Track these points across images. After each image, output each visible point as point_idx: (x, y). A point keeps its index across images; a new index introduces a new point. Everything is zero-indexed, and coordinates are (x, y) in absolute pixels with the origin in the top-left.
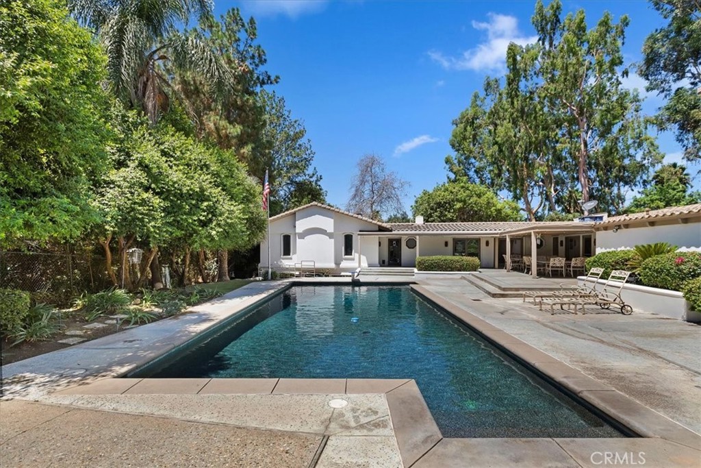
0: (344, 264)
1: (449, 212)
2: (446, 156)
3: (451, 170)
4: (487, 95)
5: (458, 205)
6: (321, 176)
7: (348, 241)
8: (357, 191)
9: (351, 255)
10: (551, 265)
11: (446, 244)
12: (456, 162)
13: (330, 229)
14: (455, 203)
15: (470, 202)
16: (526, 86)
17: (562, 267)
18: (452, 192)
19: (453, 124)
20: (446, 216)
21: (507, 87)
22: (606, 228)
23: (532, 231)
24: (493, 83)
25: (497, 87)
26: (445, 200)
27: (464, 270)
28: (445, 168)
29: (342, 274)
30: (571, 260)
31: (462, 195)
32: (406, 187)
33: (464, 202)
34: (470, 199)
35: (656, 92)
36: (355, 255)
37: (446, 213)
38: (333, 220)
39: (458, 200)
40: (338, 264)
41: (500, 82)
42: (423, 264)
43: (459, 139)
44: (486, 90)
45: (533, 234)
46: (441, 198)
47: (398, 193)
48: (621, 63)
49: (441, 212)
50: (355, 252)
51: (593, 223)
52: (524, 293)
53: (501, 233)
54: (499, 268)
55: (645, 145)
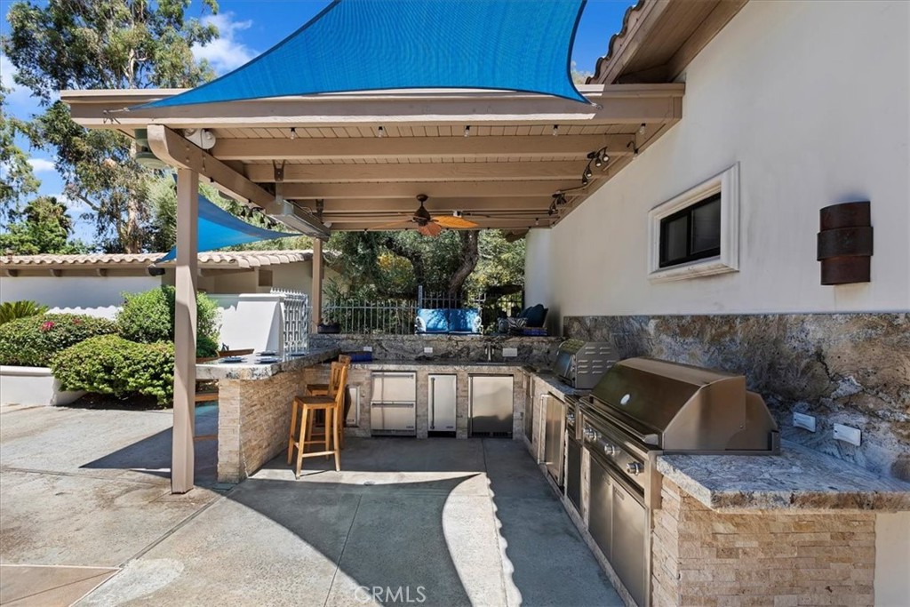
55: (13, 159)
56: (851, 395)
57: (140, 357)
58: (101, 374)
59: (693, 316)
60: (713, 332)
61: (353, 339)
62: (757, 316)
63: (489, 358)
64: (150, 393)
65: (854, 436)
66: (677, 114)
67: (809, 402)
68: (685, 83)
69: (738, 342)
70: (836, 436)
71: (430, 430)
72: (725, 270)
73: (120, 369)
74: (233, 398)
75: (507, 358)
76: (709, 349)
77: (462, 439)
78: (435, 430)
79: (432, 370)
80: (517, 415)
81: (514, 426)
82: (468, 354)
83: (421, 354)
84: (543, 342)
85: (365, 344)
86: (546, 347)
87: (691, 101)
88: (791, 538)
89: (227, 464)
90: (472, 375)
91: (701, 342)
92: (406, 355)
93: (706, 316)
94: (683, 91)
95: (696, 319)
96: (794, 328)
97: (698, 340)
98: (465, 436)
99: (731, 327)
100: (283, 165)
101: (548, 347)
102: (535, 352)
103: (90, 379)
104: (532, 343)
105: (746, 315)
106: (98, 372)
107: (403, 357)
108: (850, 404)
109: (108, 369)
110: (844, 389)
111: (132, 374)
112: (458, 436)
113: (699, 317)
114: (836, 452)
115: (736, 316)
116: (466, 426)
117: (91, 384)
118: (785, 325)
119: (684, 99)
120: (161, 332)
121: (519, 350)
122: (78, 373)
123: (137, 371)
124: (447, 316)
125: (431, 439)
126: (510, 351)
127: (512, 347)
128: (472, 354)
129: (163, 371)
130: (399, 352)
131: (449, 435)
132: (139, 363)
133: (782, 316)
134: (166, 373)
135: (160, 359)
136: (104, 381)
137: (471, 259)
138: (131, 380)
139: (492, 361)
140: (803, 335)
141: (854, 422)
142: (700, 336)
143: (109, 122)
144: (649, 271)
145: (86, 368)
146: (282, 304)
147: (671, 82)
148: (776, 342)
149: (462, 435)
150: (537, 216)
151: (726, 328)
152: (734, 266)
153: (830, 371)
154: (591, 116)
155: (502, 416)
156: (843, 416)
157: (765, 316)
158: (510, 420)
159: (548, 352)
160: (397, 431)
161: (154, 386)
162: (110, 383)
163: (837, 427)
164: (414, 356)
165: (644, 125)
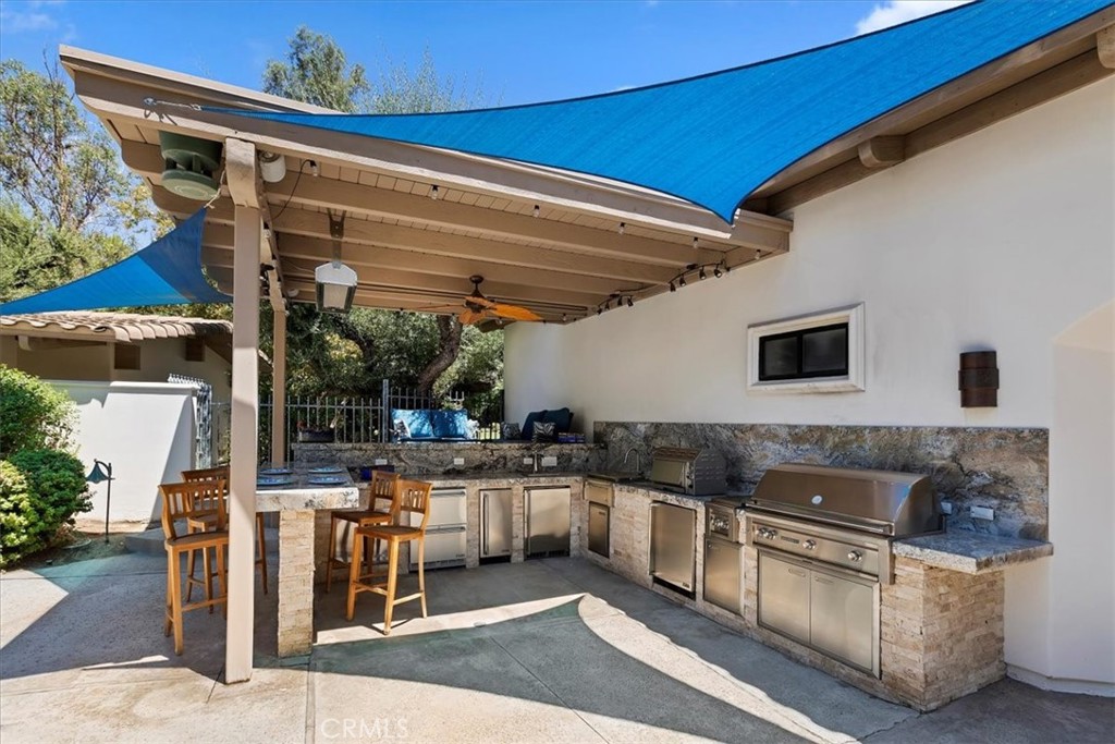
56: (984, 486)
59: (810, 426)
60: (837, 440)
61: (361, 449)
62: (890, 428)
63: (536, 469)
65: (989, 514)
66: (784, 246)
67: (946, 493)
68: (792, 221)
69: (867, 448)
70: (973, 515)
71: (482, 556)
72: (852, 389)
74: (303, 536)
75: (548, 467)
76: (831, 455)
77: (517, 564)
78: (490, 555)
79: (484, 486)
80: (574, 530)
81: (571, 542)
82: (505, 464)
83: (450, 467)
84: (582, 449)
85: (377, 456)
86: (584, 455)
87: (798, 238)
88: (972, 590)
89: (294, 629)
90: (527, 489)
91: (822, 448)
92: (431, 468)
93: (828, 426)
94: (792, 228)
95: (811, 429)
96: (929, 438)
97: (816, 447)
98: (521, 559)
99: (858, 437)
100: (343, 218)
101: (587, 455)
102: (574, 460)
104: (571, 450)
105: (875, 427)
107: (427, 470)
108: (983, 492)
110: (977, 481)
112: (513, 560)
113: (819, 428)
114: (971, 527)
115: (865, 428)
116: (522, 547)
118: (920, 436)
119: (791, 234)
121: (558, 458)
124: (431, 419)
125: (484, 567)
126: (550, 460)
127: (551, 455)
128: (510, 464)
130: (422, 465)
131: (504, 559)
133: (915, 429)
137: (452, 350)
139: (538, 472)
140: (938, 443)
141: (987, 505)
142: (819, 443)
143: (154, 117)
144: (749, 383)
146: (195, 399)
147: (773, 215)
148: (911, 449)
149: (517, 557)
150: (564, 311)
151: (853, 437)
152: (861, 386)
153: (965, 469)
154: (728, 236)
155: (560, 533)
156: (978, 501)
157: (898, 428)
158: (567, 537)
159: (587, 460)
160: (443, 562)
163: (973, 509)
164: (441, 469)
165: (759, 251)
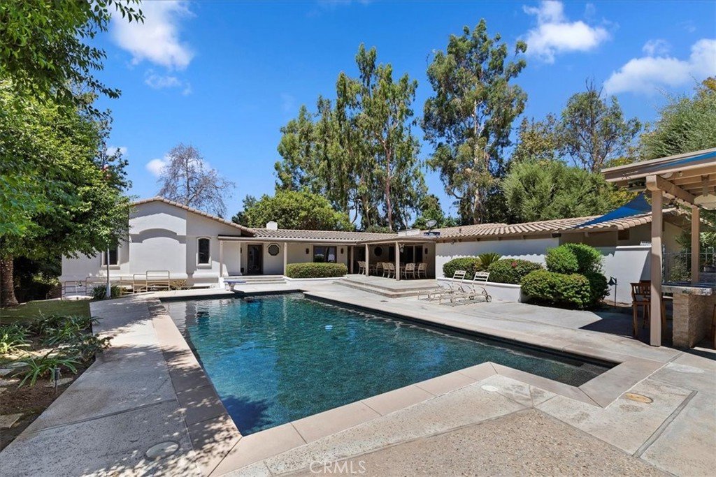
0: (198, 274)
1: (294, 219)
2: (276, 162)
3: (280, 177)
4: (320, 112)
5: (303, 214)
6: (126, 161)
7: (204, 246)
8: (167, 184)
9: (207, 262)
10: (406, 269)
11: (307, 251)
12: (283, 169)
13: (182, 232)
14: (301, 211)
15: (313, 211)
16: (352, 114)
17: (412, 271)
18: (297, 200)
19: (281, 131)
20: (291, 222)
21: (336, 110)
22: (444, 241)
23: (396, 242)
24: (325, 103)
25: (329, 108)
26: (290, 207)
27: (335, 276)
28: (274, 174)
29: (196, 285)
30: (405, 265)
31: (307, 204)
32: (231, 187)
33: (308, 211)
34: (313, 209)
35: (428, 142)
36: (211, 262)
37: (292, 220)
38: (185, 221)
39: (302, 208)
40: (190, 273)
41: (331, 103)
42: (298, 271)
43: (288, 147)
44: (319, 107)
45: (397, 244)
46: (286, 205)
47: (221, 192)
48: (412, 114)
49: (286, 219)
50: (212, 260)
51: (435, 237)
52: (418, 292)
53: (359, 243)
54: (354, 273)
55: (419, 179)
57: (569, 282)
58: (548, 289)
64: (574, 301)
73: (559, 287)
74: (683, 304)
89: (680, 338)
103: (542, 291)
106: (547, 287)
109: (552, 287)
111: (565, 290)
117: (542, 293)
120: (573, 268)
122: (535, 288)
123: (568, 289)
129: (581, 290)
132: (569, 285)
134: (584, 291)
135: (580, 283)
136: (549, 293)
138: (565, 293)
145: (539, 286)
161: (577, 298)
162: (552, 293)
